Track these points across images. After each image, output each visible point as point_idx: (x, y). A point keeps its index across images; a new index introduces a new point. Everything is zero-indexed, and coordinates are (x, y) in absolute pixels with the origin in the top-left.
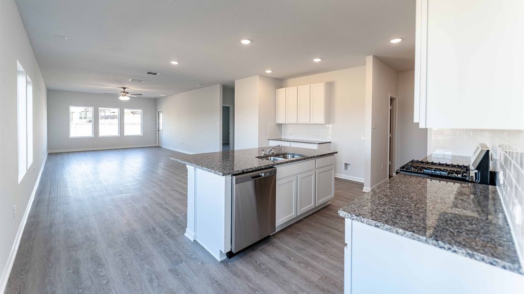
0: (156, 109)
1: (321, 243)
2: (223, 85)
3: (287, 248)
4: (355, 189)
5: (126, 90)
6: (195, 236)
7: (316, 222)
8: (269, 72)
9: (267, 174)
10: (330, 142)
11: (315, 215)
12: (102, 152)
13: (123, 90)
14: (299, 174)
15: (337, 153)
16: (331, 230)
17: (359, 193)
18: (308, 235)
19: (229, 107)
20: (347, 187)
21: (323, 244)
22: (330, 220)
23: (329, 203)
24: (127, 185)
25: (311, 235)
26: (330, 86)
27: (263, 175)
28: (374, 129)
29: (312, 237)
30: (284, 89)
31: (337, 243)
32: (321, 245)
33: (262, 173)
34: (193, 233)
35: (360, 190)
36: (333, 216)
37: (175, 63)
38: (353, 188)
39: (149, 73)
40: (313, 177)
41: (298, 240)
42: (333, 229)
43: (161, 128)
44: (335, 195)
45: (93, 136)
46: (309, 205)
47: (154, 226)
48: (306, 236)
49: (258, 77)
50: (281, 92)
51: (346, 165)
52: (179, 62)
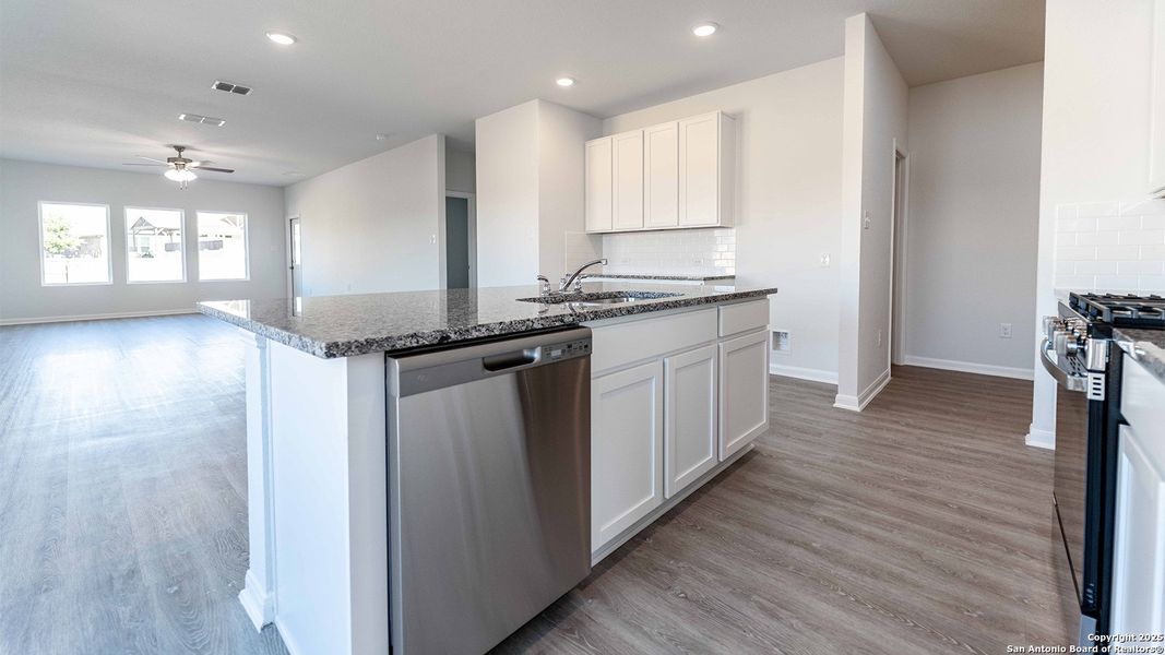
0: (284, 213)
1: (763, 608)
2: (446, 138)
3: (637, 643)
4: (811, 402)
5: (184, 154)
6: (270, 609)
7: (727, 517)
8: (565, 82)
9: (556, 353)
10: (733, 277)
11: (716, 490)
12: (133, 324)
13: (175, 154)
14: (672, 354)
15: (774, 291)
16: (781, 546)
17: (825, 413)
18: (710, 576)
19: (466, 200)
20: (788, 395)
21: (773, 615)
22: (773, 509)
23: (752, 446)
24: (142, 407)
25: (718, 571)
26: (733, 124)
27: (537, 355)
28: (865, 228)
29: (726, 585)
30: (607, 140)
31: (824, 606)
32: (763, 620)
33: (532, 349)
34: (265, 596)
35: (829, 405)
36: (776, 492)
37: (281, 40)
38: (804, 398)
39: (222, 87)
40: (712, 364)
41: (675, 601)
42: (790, 542)
43: (298, 261)
44: (772, 422)
45: (112, 283)
46: (702, 458)
47: (141, 558)
48: (702, 580)
49: (536, 102)
50: (600, 147)
51: (777, 335)
52: (296, 40)
